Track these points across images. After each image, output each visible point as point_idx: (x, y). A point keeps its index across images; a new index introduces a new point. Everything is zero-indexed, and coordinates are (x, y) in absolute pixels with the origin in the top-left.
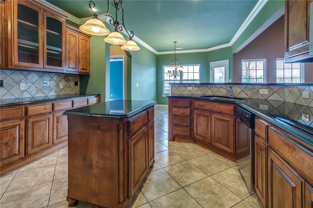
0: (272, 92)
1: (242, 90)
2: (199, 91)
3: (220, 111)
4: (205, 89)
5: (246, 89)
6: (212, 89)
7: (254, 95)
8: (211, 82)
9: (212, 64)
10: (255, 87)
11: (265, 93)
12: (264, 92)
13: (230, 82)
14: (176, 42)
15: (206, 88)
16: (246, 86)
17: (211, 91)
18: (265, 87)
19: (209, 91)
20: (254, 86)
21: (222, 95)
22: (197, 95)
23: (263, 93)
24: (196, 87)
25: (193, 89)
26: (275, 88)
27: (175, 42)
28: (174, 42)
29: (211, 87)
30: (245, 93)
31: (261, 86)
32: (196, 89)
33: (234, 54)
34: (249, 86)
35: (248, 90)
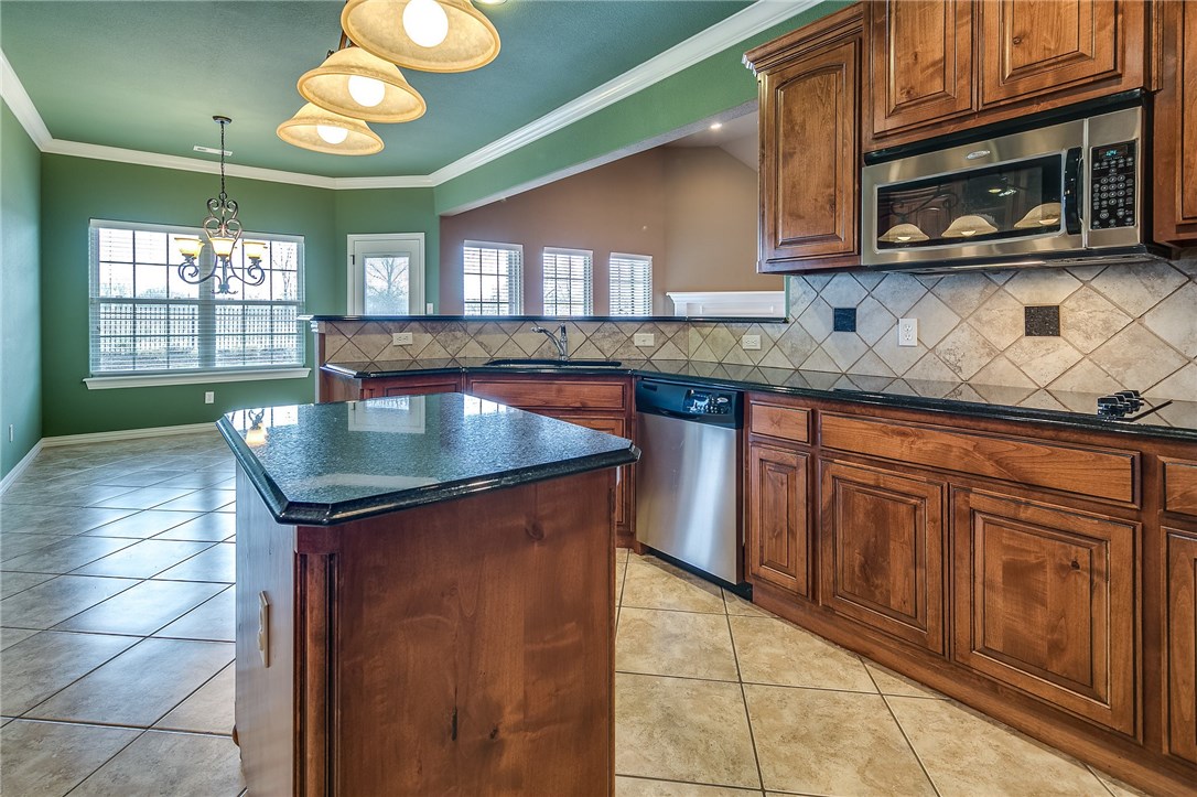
0: (661, 341)
1: (587, 338)
2: (438, 347)
3: (578, 405)
4: (456, 338)
5: (598, 335)
6: (481, 338)
7: (621, 350)
8: (352, 311)
9: (355, 242)
10: (623, 326)
11: (647, 344)
12: (645, 339)
13: (430, 312)
14: (229, 120)
15: (459, 334)
16: (600, 324)
17: (481, 344)
18: (648, 326)
19: (473, 344)
20: (619, 324)
21: (522, 356)
22: (430, 360)
23: (642, 344)
24: (426, 332)
25: (414, 339)
26: (669, 329)
27: (223, 120)
28: (215, 118)
29: (480, 332)
30: (597, 344)
31: (636, 326)
32: (428, 338)
33: (443, 218)
34: (607, 325)
35: (604, 337)
